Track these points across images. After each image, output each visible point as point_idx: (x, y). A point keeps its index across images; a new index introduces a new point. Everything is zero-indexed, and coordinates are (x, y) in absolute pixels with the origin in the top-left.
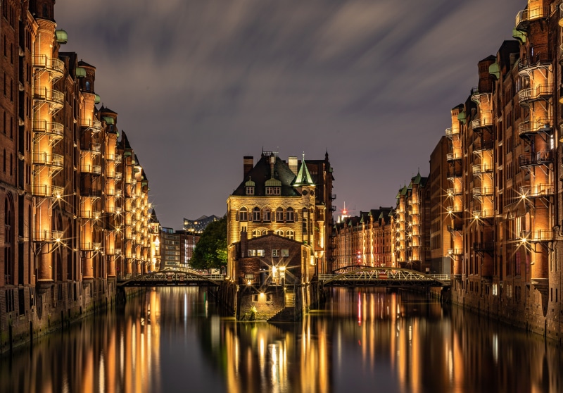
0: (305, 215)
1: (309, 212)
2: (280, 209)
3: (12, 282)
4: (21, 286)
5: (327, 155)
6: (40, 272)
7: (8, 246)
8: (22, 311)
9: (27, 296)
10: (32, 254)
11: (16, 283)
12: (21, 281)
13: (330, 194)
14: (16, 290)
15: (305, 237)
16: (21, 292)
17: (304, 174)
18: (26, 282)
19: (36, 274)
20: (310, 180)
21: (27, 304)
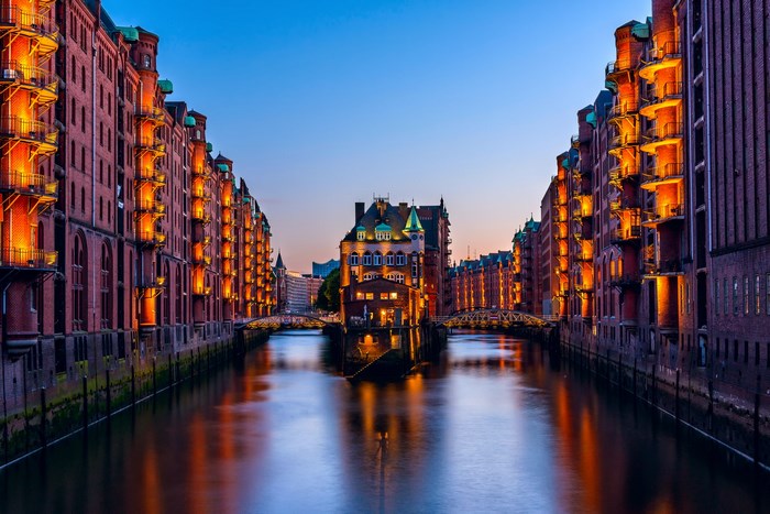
0: (415, 259)
1: (418, 256)
2: (390, 253)
3: (110, 326)
4: (120, 330)
5: (442, 201)
6: (142, 317)
7: (106, 291)
8: (122, 354)
9: (127, 339)
10: (134, 299)
11: (115, 327)
12: (121, 325)
13: (446, 238)
14: (115, 335)
15: (415, 281)
16: (121, 336)
17: (414, 220)
18: (127, 326)
19: (138, 317)
20: (419, 226)
21: (128, 348)
